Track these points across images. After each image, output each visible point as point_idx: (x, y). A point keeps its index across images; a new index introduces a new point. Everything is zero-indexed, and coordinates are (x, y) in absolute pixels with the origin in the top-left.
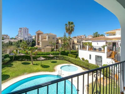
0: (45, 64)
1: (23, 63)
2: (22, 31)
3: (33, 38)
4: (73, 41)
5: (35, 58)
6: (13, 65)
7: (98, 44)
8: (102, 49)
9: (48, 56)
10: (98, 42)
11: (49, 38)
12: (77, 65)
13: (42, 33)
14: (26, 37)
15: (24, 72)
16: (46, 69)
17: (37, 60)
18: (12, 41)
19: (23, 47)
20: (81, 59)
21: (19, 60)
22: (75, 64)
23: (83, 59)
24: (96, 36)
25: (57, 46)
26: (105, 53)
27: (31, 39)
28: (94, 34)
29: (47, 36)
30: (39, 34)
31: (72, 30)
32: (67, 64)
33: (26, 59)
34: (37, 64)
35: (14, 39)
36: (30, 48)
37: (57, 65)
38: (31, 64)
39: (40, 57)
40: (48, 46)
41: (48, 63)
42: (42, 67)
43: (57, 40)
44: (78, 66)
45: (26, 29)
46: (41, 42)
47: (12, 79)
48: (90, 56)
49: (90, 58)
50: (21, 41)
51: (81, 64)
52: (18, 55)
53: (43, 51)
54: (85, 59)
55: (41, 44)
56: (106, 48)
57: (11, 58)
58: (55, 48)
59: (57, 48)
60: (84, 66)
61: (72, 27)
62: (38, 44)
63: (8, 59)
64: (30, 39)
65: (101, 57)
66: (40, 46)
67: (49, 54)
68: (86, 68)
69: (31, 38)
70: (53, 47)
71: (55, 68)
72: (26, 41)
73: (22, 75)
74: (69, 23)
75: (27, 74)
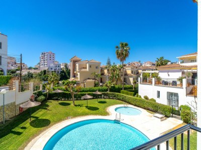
1: (61, 104)
2: (46, 57)
3: (62, 67)
6: (48, 106)
7: (169, 75)
8: (178, 83)
9: (94, 93)
10: (169, 73)
11: (90, 66)
12: (138, 106)
13: (80, 61)
15: (67, 116)
18: (32, 71)
20: (143, 98)
21: (53, 99)
22: (135, 105)
23: (146, 98)
24: (162, 64)
25: (101, 79)
26: (183, 88)
28: (157, 60)
29: (87, 65)
30: (75, 62)
31: (126, 55)
32: (122, 105)
34: (79, 105)
35: (35, 69)
37: (108, 106)
38: (72, 105)
40: (89, 79)
43: (102, 70)
44: (140, 107)
45: (52, 55)
46: (79, 74)
48: (159, 92)
49: (159, 96)
51: (146, 106)
54: (150, 98)
56: (184, 81)
62: (74, 76)
65: (176, 95)
66: (79, 79)
68: (153, 111)
71: (107, 110)
72: (52, 72)
73: (66, 119)
74: (122, 44)
75: (72, 118)
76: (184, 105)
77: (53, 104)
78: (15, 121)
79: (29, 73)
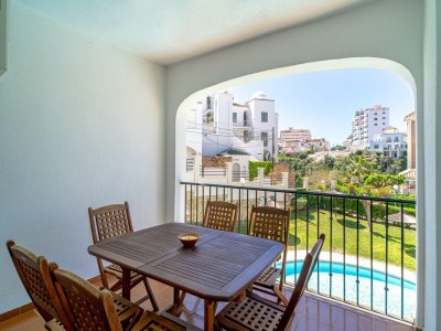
27: (399, 144)
38: (367, 231)
64: (393, 144)
69: (397, 140)
72: (379, 154)
79: (327, 158)
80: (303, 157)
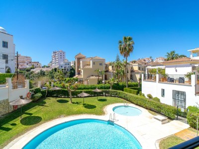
0: (89, 103)
1: (59, 101)
2: (57, 55)
3: (72, 65)
4: (132, 68)
5: (75, 94)
6: (45, 103)
7: (176, 71)
8: (186, 79)
9: (93, 90)
10: (177, 68)
11: (94, 63)
12: (140, 106)
13: (84, 58)
14: (62, 63)
15: (60, 114)
16: (90, 110)
17: (78, 97)
18: (44, 70)
19: (59, 78)
20: (147, 97)
21: (53, 97)
22: (137, 105)
23: (150, 96)
24: (172, 58)
25: (106, 76)
26: (191, 86)
27: (69, 66)
28: (167, 54)
29: (91, 61)
30: (79, 59)
31: (130, 50)
32: (122, 104)
33: (62, 94)
34: (77, 103)
35: (47, 67)
36: (68, 79)
37: (106, 105)
38: (70, 102)
39: (82, 92)
40: (92, 76)
41: (93, 101)
42: (85, 107)
43: (107, 67)
44: (142, 107)
45: (62, 53)
46: (82, 71)
47: (45, 122)
48: (163, 91)
49: (163, 94)
50: (55, 69)
51: (147, 105)
52: (52, 89)
53: (85, 83)
54: (154, 97)
55: (82, 74)
56: (193, 77)
57: (43, 93)
58: (104, 78)
59: (106, 79)
60: (152, 107)
61: (129, 45)
62: (79, 74)
63: (39, 95)
64: (67, 66)
65: (183, 94)
66: (82, 76)
67: (95, 88)
68: (155, 112)
69: (68, 64)
70: (101, 78)
71: (104, 110)
72: (63, 70)
73: (58, 118)
74: (125, 38)
75: (64, 117)
76: (192, 106)
77: (50, 101)
78: (6, 118)
79: (41, 71)
80: (28, 70)
